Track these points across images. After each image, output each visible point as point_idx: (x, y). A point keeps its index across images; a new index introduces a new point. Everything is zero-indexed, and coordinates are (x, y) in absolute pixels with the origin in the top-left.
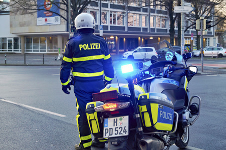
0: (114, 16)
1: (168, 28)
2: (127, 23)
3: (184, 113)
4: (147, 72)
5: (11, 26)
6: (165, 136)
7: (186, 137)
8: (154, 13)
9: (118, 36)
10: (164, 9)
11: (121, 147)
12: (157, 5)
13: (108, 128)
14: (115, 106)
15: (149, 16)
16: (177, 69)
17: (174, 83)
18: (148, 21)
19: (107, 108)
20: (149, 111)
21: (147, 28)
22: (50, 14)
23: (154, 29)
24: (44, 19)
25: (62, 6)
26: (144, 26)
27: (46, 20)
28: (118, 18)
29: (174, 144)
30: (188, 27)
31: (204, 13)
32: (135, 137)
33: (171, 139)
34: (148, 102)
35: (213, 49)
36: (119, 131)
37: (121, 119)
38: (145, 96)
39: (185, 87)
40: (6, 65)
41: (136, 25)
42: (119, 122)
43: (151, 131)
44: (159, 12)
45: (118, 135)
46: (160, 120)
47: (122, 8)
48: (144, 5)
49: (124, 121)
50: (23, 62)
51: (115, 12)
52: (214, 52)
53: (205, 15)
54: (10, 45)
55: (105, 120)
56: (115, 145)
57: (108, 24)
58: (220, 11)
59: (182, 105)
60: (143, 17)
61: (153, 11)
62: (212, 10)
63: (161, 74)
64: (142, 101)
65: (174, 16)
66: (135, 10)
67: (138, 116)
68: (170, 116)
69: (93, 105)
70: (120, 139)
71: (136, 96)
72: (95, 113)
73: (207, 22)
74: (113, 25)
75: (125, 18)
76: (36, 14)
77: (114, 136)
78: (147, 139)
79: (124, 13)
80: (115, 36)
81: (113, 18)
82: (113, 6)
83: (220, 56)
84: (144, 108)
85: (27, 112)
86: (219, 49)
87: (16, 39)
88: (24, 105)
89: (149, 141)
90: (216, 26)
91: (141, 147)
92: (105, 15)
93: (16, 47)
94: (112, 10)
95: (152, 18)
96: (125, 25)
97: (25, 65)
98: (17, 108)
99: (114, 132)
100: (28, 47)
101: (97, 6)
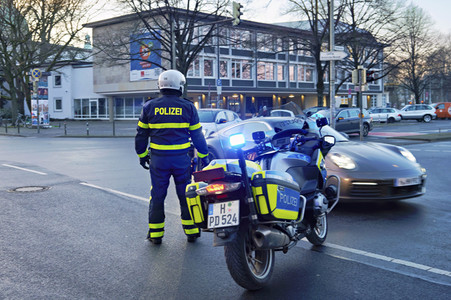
0: (238, 65)
1: (315, 81)
2: (257, 75)
3: (317, 197)
4: (269, 145)
5: (95, 83)
6: (290, 227)
7: (322, 230)
8: (295, 60)
9: (244, 94)
10: (308, 54)
11: (230, 240)
12: (298, 49)
13: (214, 216)
14: (222, 188)
15: (288, 65)
16: (308, 140)
17: (305, 158)
18: (286, 73)
19: (212, 190)
20: (265, 193)
21: (285, 83)
22: (149, 65)
23: (295, 83)
24: (140, 72)
25: (165, 54)
26: (280, 79)
27: (143, 73)
28: (244, 69)
29: (305, 239)
30: (344, 81)
31: (367, 58)
32: (250, 227)
33: (299, 231)
34: (263, 183)
35: (380, 111)
36: (228, 219)
37: (230, 205)
38: (260, 175)
39: (318, 163)
40: (88, 137)
41: (269, 78)
42: (227, 208)
43: (268, 220)
44: (302, 59)
45: (226, 225)
46: (280, 205)
47: (249, 54)
48: (280, 49)
49: (234, 207)
50: (110, 133)
51: (239, 60)
52: (381, 115)
53: (369, 62)
54: (94, 108)
55: (210, 206)
56: (223, 238)
57: (229, 77)
58: (392, 55)
59: (315, 187)
60: (280, 67)
61: (293, 58)
62: (380, 55)
63: (288, 146)
64: (256, 182)
65: (323, 65)
66: (267, 58)
67: (251, 200)
68: (294, 200)
69: (195, 187)
70: (228, 230)
71: (249, 175)
72: (198, 197)
73: (368, 73)
74: (236, 78)
75: (253, 69)
76: (129, 66)
77: (221, 225)
78: (263, 230)
79: (251, 61)
80: (239, 94)
81: (236, 69)
82: (235, 52)
83: (391, 120)
84: (259, 190)
85: (115, 199)
86: (389, 111)
87: (102, 101)
88: (112, 191)
89: (266, 233)
90: (386, 78)
91: (255, 240)
92: (225, 65)
93: (102, 111)
94: (234, 57)
95: (291, 68)
96: (253, 79)
97: (114, 136)
98: (103, 194)
99: (221, 221)
100: (119, 112)
101: (213, 52)
